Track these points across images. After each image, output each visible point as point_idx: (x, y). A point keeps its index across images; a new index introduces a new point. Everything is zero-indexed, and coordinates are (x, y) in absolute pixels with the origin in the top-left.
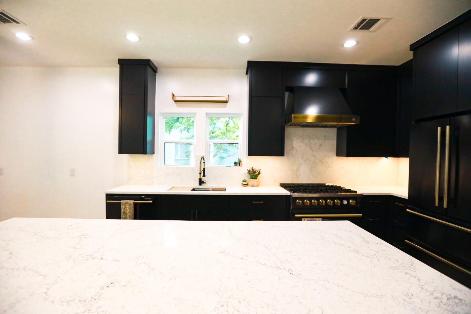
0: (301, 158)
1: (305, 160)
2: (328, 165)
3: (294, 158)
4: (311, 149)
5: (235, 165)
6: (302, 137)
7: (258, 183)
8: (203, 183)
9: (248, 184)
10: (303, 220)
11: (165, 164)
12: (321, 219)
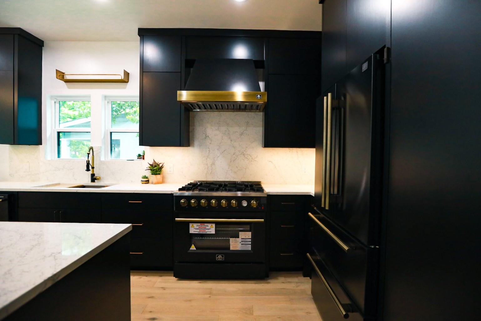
0: (217, 149)
1: (223, 152)
2: (252, 159)
3: (208, 150)
4: (230, 138)
5: (138, 158)
6: (217, 123)
7: (161, 180)
8: (96, 179)
9: (148, 181)
10: (191, 225)
11: (59, 157)
12: (214, 225)
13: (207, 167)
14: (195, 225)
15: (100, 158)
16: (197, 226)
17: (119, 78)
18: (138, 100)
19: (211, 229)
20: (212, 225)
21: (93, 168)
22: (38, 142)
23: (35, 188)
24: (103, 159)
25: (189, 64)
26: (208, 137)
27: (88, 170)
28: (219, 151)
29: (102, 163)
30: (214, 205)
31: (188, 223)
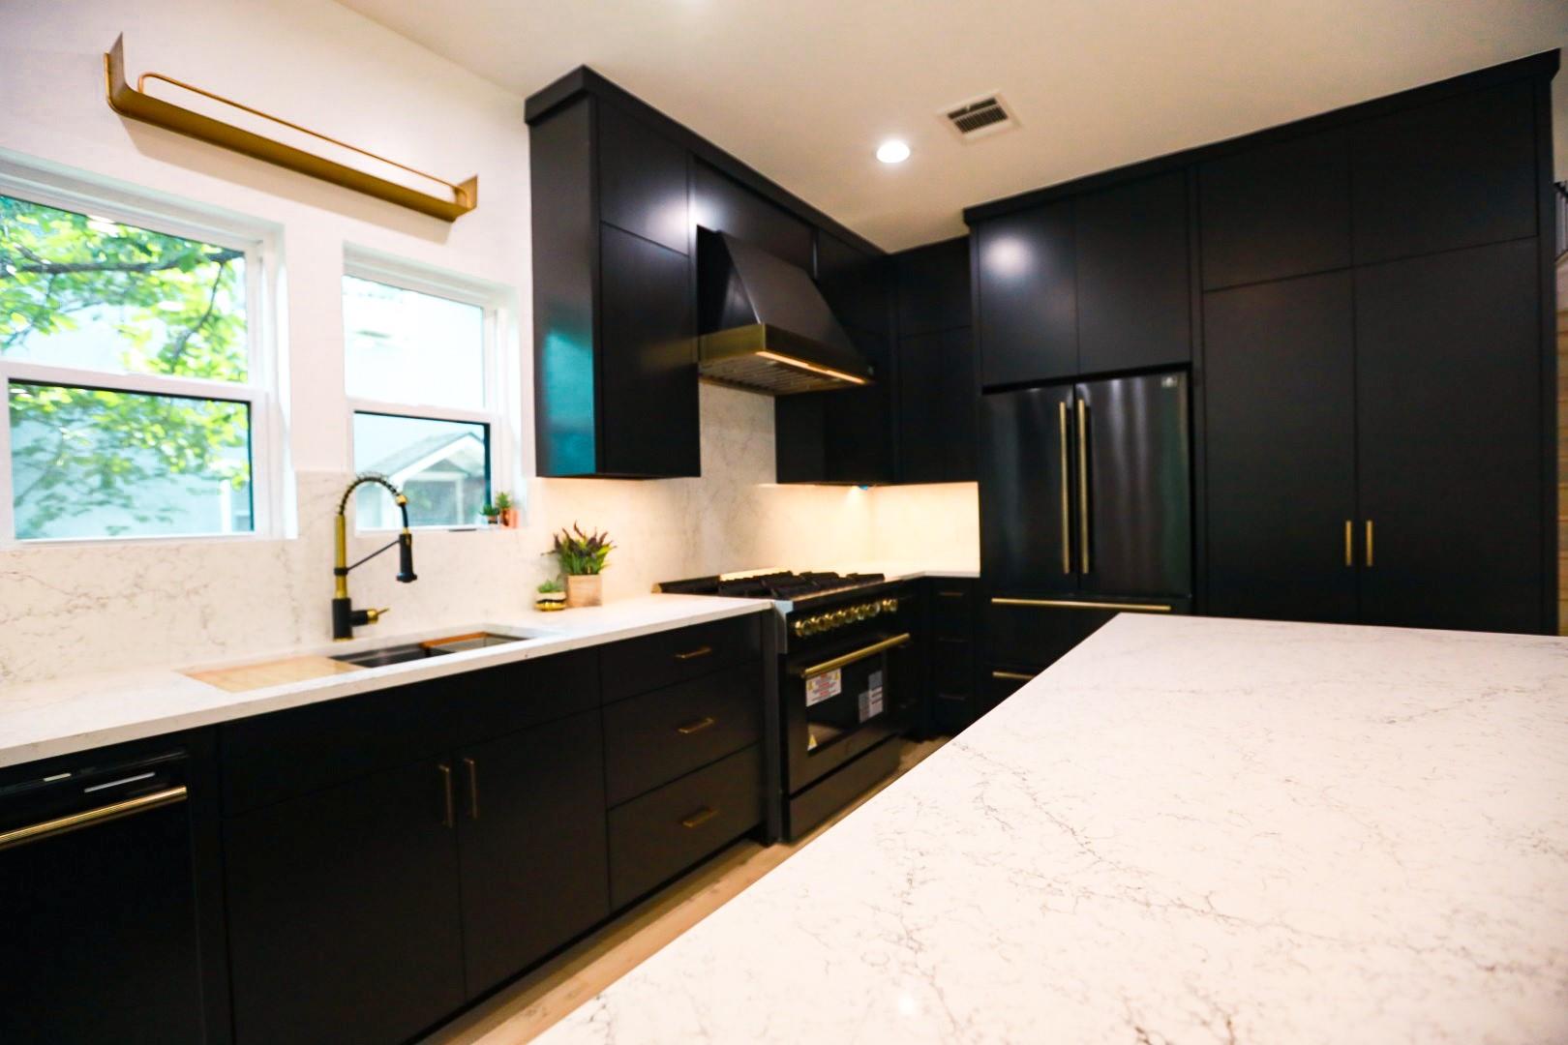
1: (714, 497)
3: (686, 488)
5: (490, 522)
8: (359, 621)
10: (808, 684)
12: (839, 672)
16: (816, 683)
19: (836, 684)
20: (836, 673)
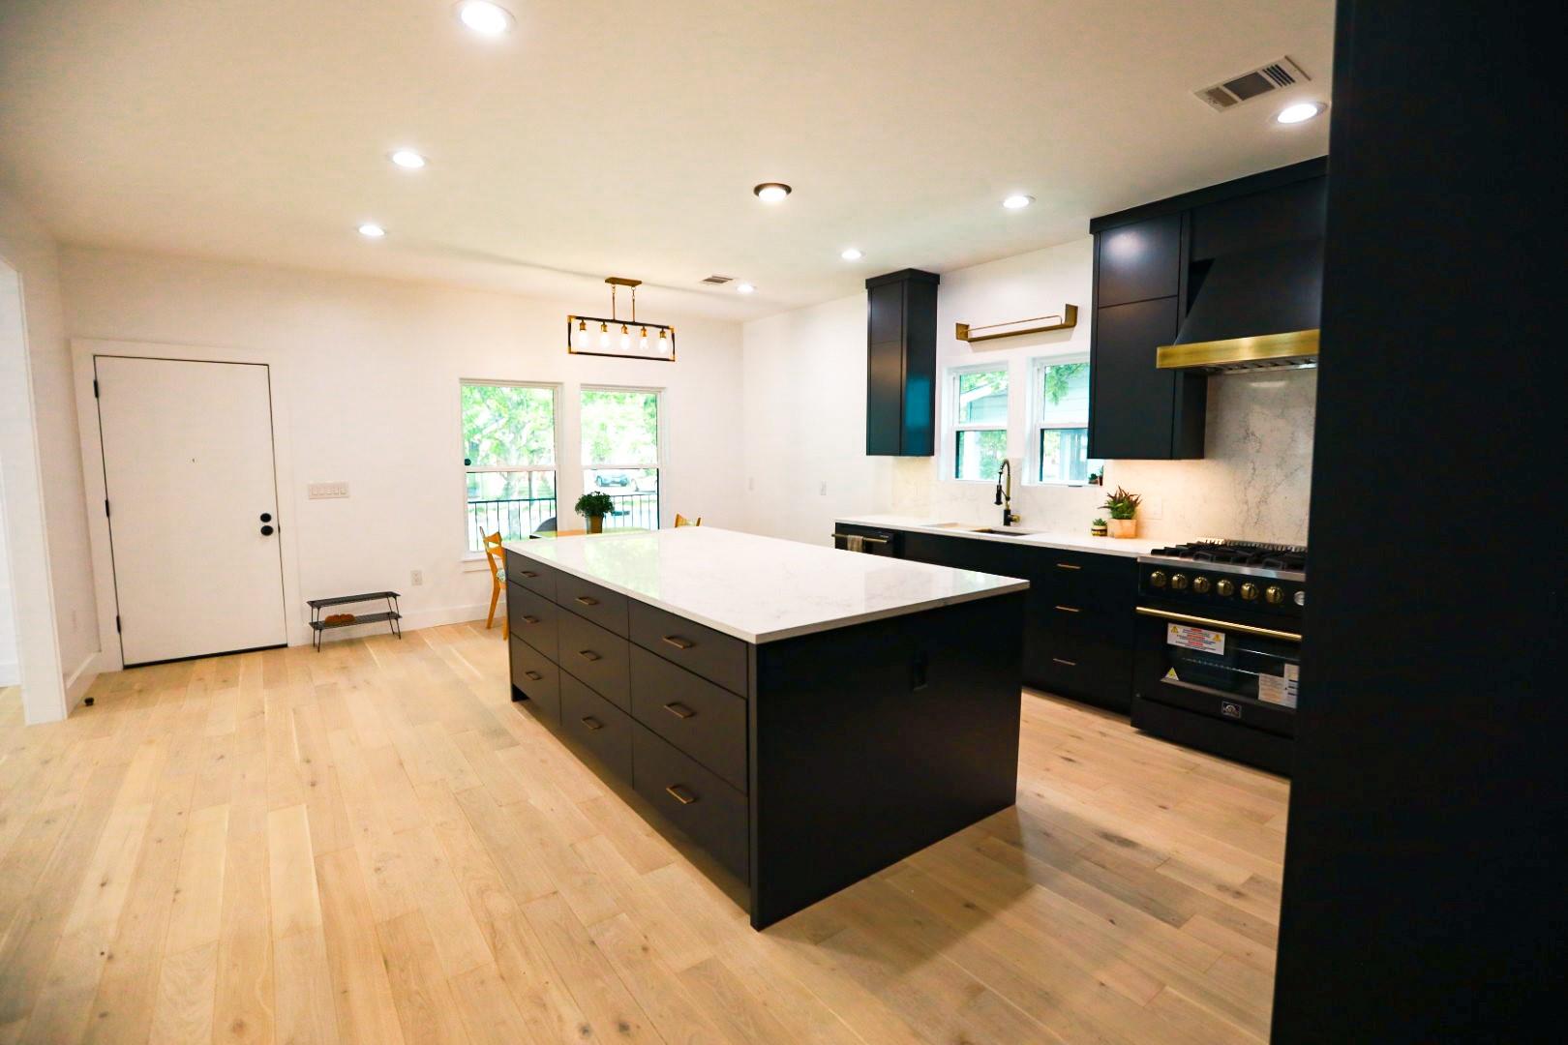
1: (1292, 473)
3: (1251, 465)
6: (1280, 400)
7: (1132, 531)
8: (1011, 520)
9: (1106, 531)
10: (1171, 627)
11: (957, 477)
12: (1222, 637)
13: (1246, 507)
14: (1180, 629)
15: (1020, 480)
16: (1184, 631)
17: (1056, 322)
18: (1087, 359)
19: (1216, 645)
20: (1217, 636)
21: (1008, 499)
22: (929, 451)
23: (935, 528)
24: (1025, 482)
25: (1197, 271)
26: (1253, 434)
27: (999, 502)
28: (1282, 469)
29: (1024, 489)
30: (1221, 592)
31: (1165, 622)
